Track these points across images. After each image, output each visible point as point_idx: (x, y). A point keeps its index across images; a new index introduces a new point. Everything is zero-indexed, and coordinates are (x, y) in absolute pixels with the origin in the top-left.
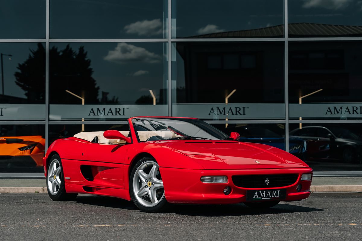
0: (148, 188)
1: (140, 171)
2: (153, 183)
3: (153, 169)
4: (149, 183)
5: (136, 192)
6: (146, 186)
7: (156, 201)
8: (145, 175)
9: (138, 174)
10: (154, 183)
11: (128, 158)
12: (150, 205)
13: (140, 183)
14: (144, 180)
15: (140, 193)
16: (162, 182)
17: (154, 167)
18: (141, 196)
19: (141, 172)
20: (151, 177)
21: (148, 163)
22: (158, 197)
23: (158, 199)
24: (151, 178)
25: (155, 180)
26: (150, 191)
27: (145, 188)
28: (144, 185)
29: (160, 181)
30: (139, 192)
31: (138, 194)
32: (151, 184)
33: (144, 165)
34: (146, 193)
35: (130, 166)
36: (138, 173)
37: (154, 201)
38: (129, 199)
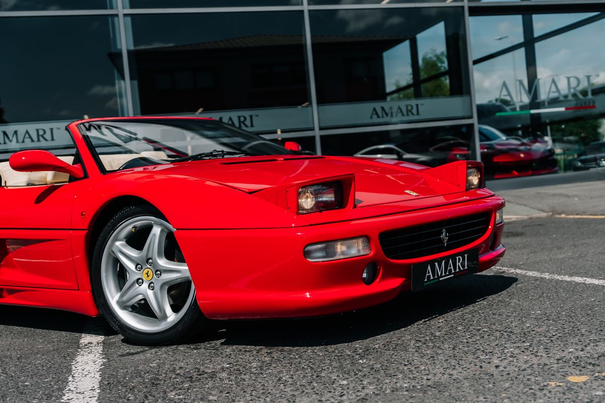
0: (145, 286)
1: (118, 243)
2: (157, 271)
3: (154, 235)
4: (146, 271)
5: (113, 298)
6: (139, 281)
7: (172, 317)
8: (133, 253)
9: (113, 252)
10: (159, 271)
11: (82, 215)
12: (155, 326)
13: (121, 275)
14: (130, 265)
15: (125, 298)
16: (187, 268)
17: (156, 231)
18: (128, 306)
19: (122, 245)
20: (150, 256)
21: (140, 221)
22: (172, 303)
23: (176, 309)
24: (150, 259)
25: (163, 262)
26: (150, 293)
27: (137, 285)
28: (131, 278)
29: (178, 265)
30: (122, 296)
31: (118, 302)
32: (150, 273)
33: (128, 227)
34: (141, 297)
35: (87, 235)
36: (114, 249)
37: (165, 317)
38: (93, 312)
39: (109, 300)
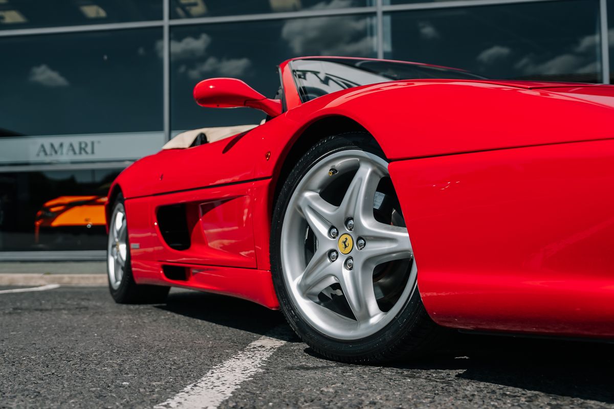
0: (340, 261)
1: (308, 194)
2: (360, 238)
3: (361, 180)
4: (343, 239)
5: (294, 279)
6: (332, 254)
7: (377, 318)
8: (326, 209)
9: (300, 209)
10: (362, 239)
11: (267, 156)
12: (350, 329)
13: (309, 244)
14: (321, 229)
15: (309, 280)
16: (407, 235)
17: (365, 173)
18: (314, 294)
19: (313, 198)
20: (351, 213)
21: (340, 160)
22: (381, 296)
23: (384, 306)
24: (352, 219)
25: (368, 224)
26: (346, 274)
27: (328, 261)
28: (323, 248)
29: (393, 230)
30: (306, 276)
31: (300, 286)
32: (349, 242)
33: (322, 173)
34: (333, 280)
35: (271, 185)
36: (301, 203)
37: (367, 316)
39: (288, 282)
